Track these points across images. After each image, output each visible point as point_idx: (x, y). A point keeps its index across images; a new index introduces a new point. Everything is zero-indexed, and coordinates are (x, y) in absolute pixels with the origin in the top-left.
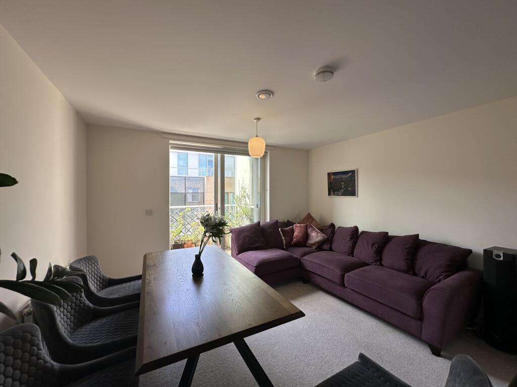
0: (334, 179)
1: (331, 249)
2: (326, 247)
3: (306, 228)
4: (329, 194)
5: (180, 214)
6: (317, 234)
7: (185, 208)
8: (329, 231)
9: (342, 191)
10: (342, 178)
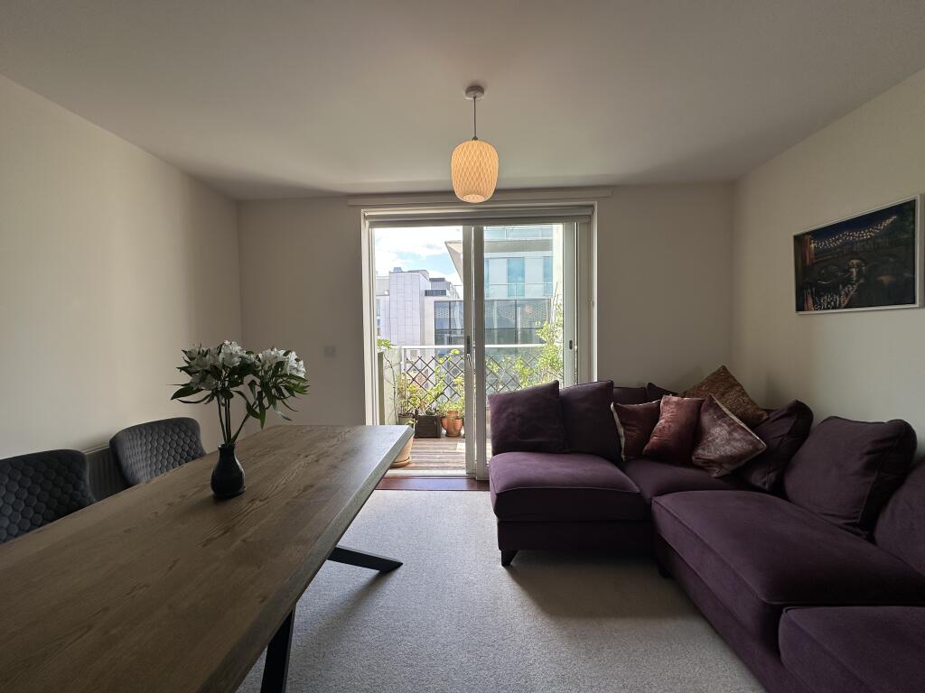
0: (818, 253)
1: (778, 489)
2: (757, 478)
3: (698, 410)
4: (800, 307)
5: (441, 362)
6: (730, 433)
7: (451, 349)
8: (785, 427)
9: (852, 290)
10: (852, 243)
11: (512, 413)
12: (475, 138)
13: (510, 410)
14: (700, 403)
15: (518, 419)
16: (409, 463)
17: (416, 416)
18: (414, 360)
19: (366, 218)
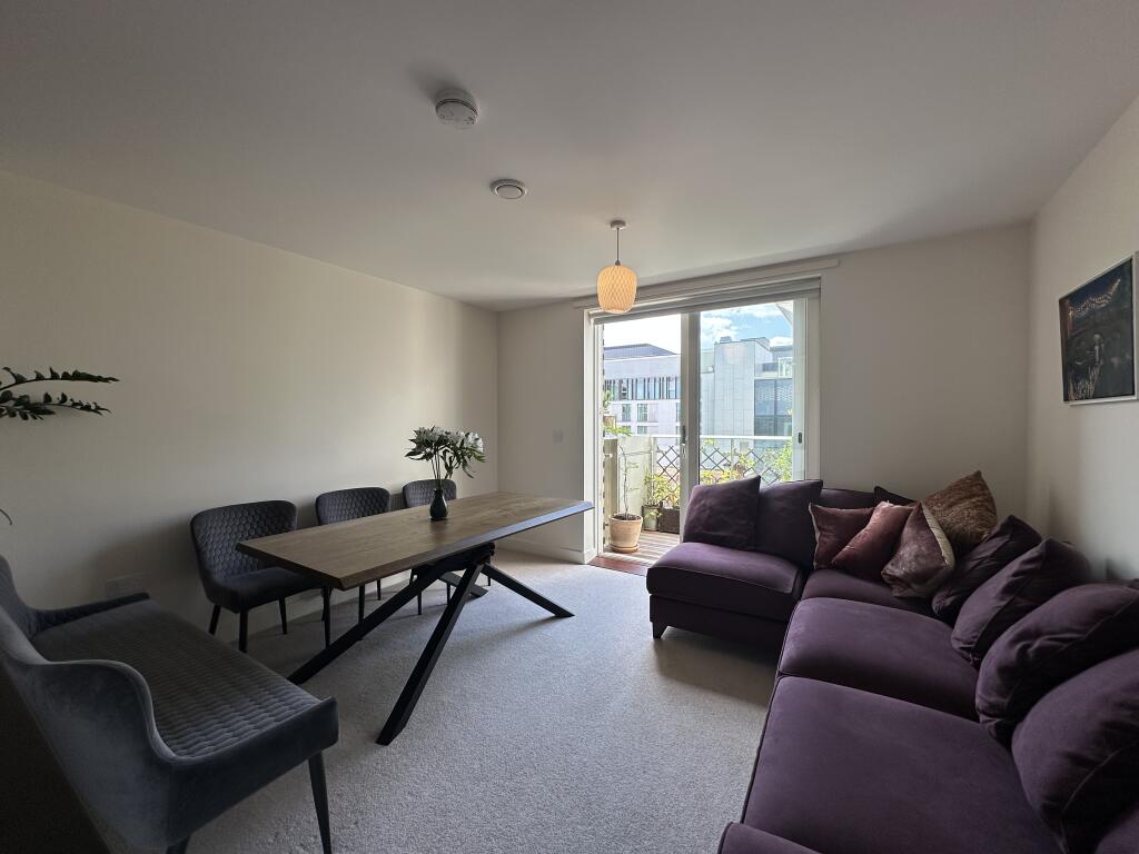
0: (1076, 323)
3: (903, 520)
4: (1067, 395)
9: (1096, 374)
10: (1093, 312)
11: (704, 505)
12: (618, 263)
13: (703, 502)
14: (908, 513)
15: (708, 512)
16: (636, 551)
17: (660, 508)
18: (665, 450)
19: (590, 316)
